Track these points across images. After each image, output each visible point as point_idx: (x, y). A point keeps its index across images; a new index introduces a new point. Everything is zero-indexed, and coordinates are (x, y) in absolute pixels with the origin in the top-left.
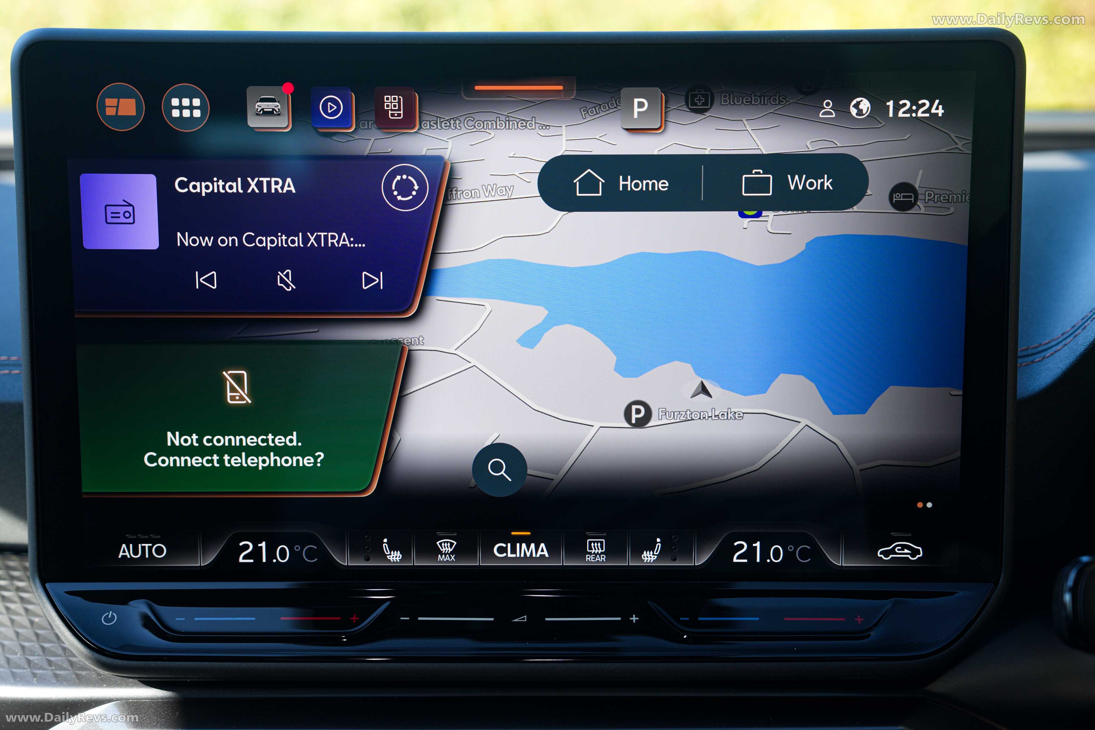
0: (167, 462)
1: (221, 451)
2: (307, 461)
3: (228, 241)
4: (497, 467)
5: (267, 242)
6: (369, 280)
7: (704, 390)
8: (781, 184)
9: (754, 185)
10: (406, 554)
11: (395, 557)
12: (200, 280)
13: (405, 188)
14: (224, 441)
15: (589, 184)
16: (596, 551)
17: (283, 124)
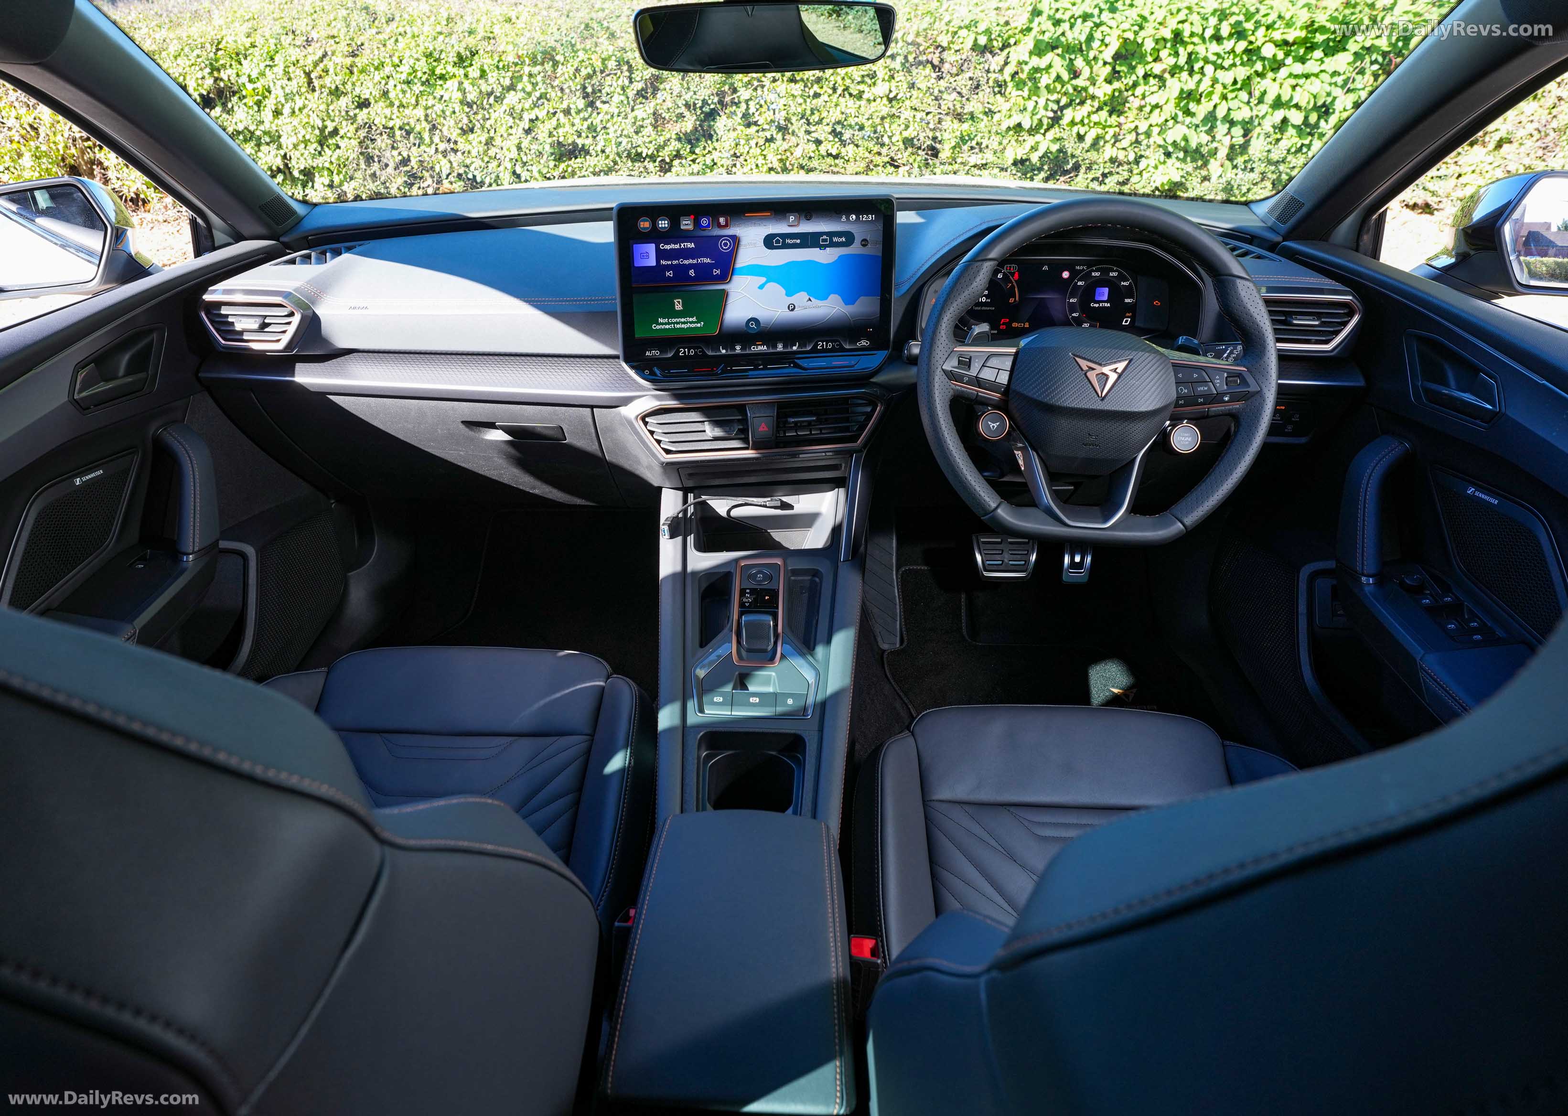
0: (658, 327)
1: (674, 323)
2: (699, 325)
3: (675, 262)
4: (752, 324)
5: (686, 262)
6: (716, 272)
7: (810, 300)
8: (831, 240)
9: (824, 240)
10: (727, 351)
11: (724, 351)
12: (667, 274)
13: (726, 244)
14: (674, 320)
15: (778, 241)
16: (780, 347)
17: (691, 227)
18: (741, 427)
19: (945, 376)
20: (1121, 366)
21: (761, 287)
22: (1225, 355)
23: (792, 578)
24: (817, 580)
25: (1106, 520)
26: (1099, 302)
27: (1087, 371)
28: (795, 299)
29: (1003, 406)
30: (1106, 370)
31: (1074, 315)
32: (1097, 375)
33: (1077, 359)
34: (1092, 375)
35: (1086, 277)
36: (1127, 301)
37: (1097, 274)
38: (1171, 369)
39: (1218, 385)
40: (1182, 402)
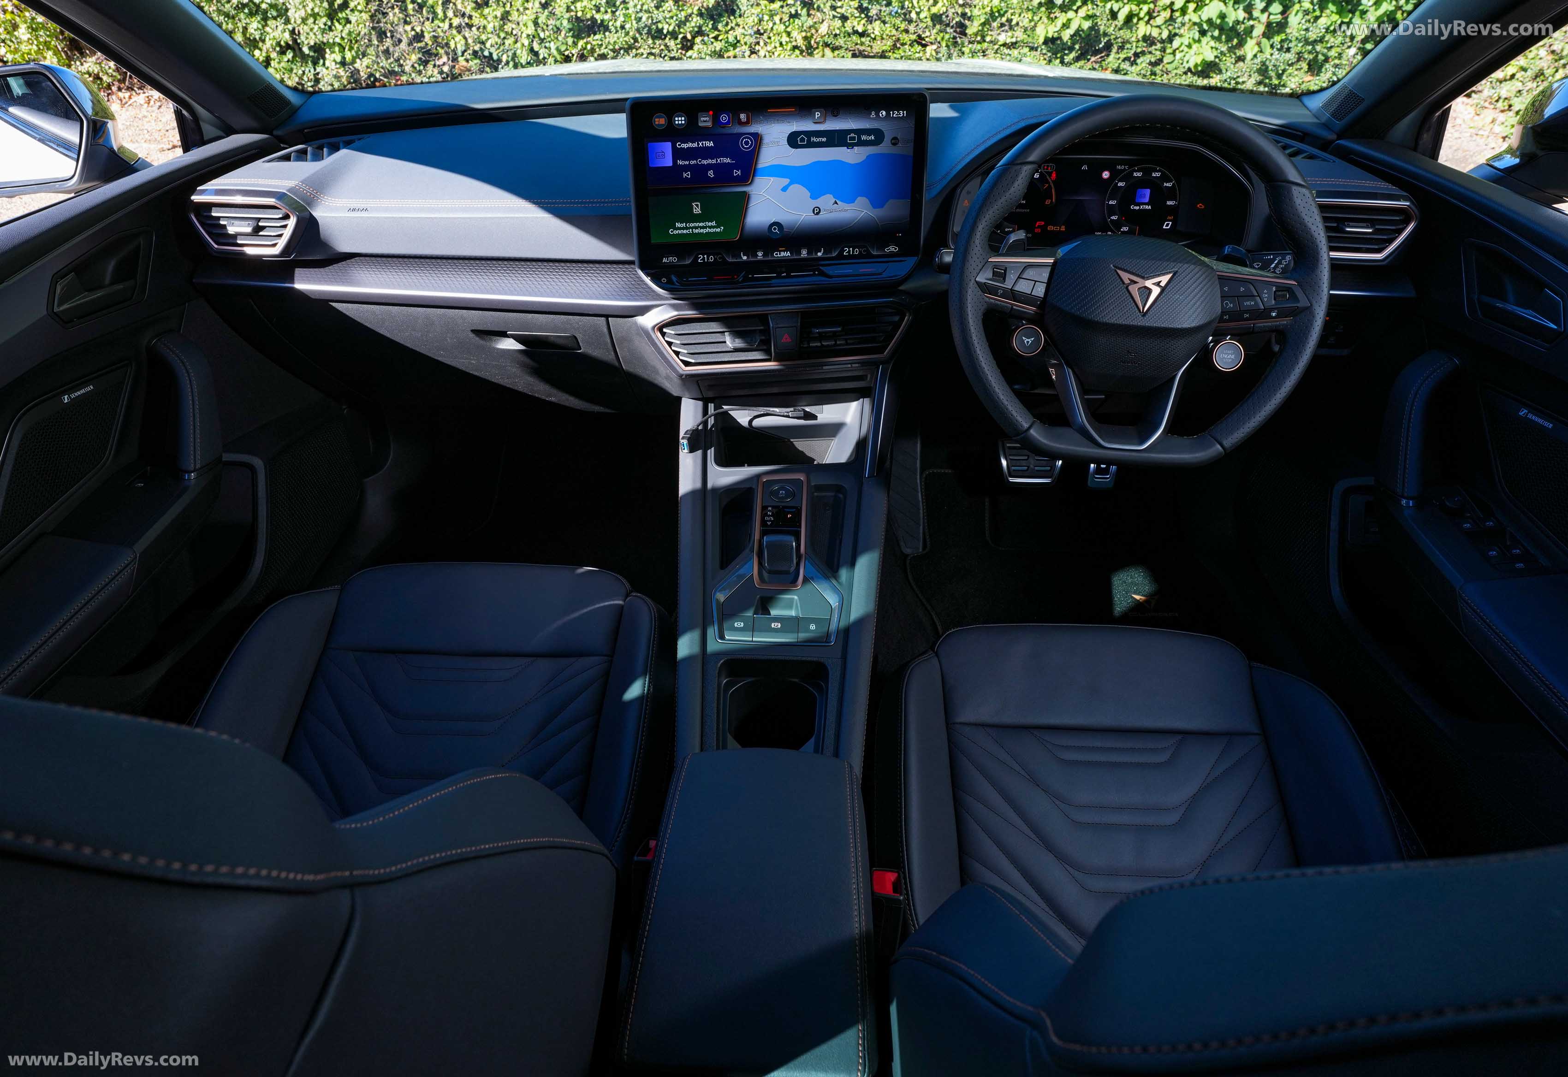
0: (676, 232)
1: (692, 228)
2: (718, 230)
3: (693, 162)
4: (775, 229)
5: (705, 162)
6: (736, 173)
7: (836, 203)
8: (859, 138)
9: (851, 138)
10: (748, 257)
11: (745, 258)
12: (685, 175)
13: (747, 143)
14: (692, 225)
15: (802, 140)
16: (804, 253)
17: (709, 124)
18: (763, 338)
19: (978, 288)
20: (1164, 279)
21: (784, 189)
22: (1273, 266)
23: (816, 494)
24: (841, 496)
25: (1142, 442)
26: (1139, 204)
27: (1129, 285)
28: (818, 202)
29: (1037, 320)
30: (1149, 283)
31: (1113, 218)
32: (1139, 289)
33: (1119, 272)
34: (1134, 289)
35: (1128, 177)
36: (1169, 203)
37: (1139, 174)
38: (1217, 282)
39: (1266, 300)
40: (1226, 317)
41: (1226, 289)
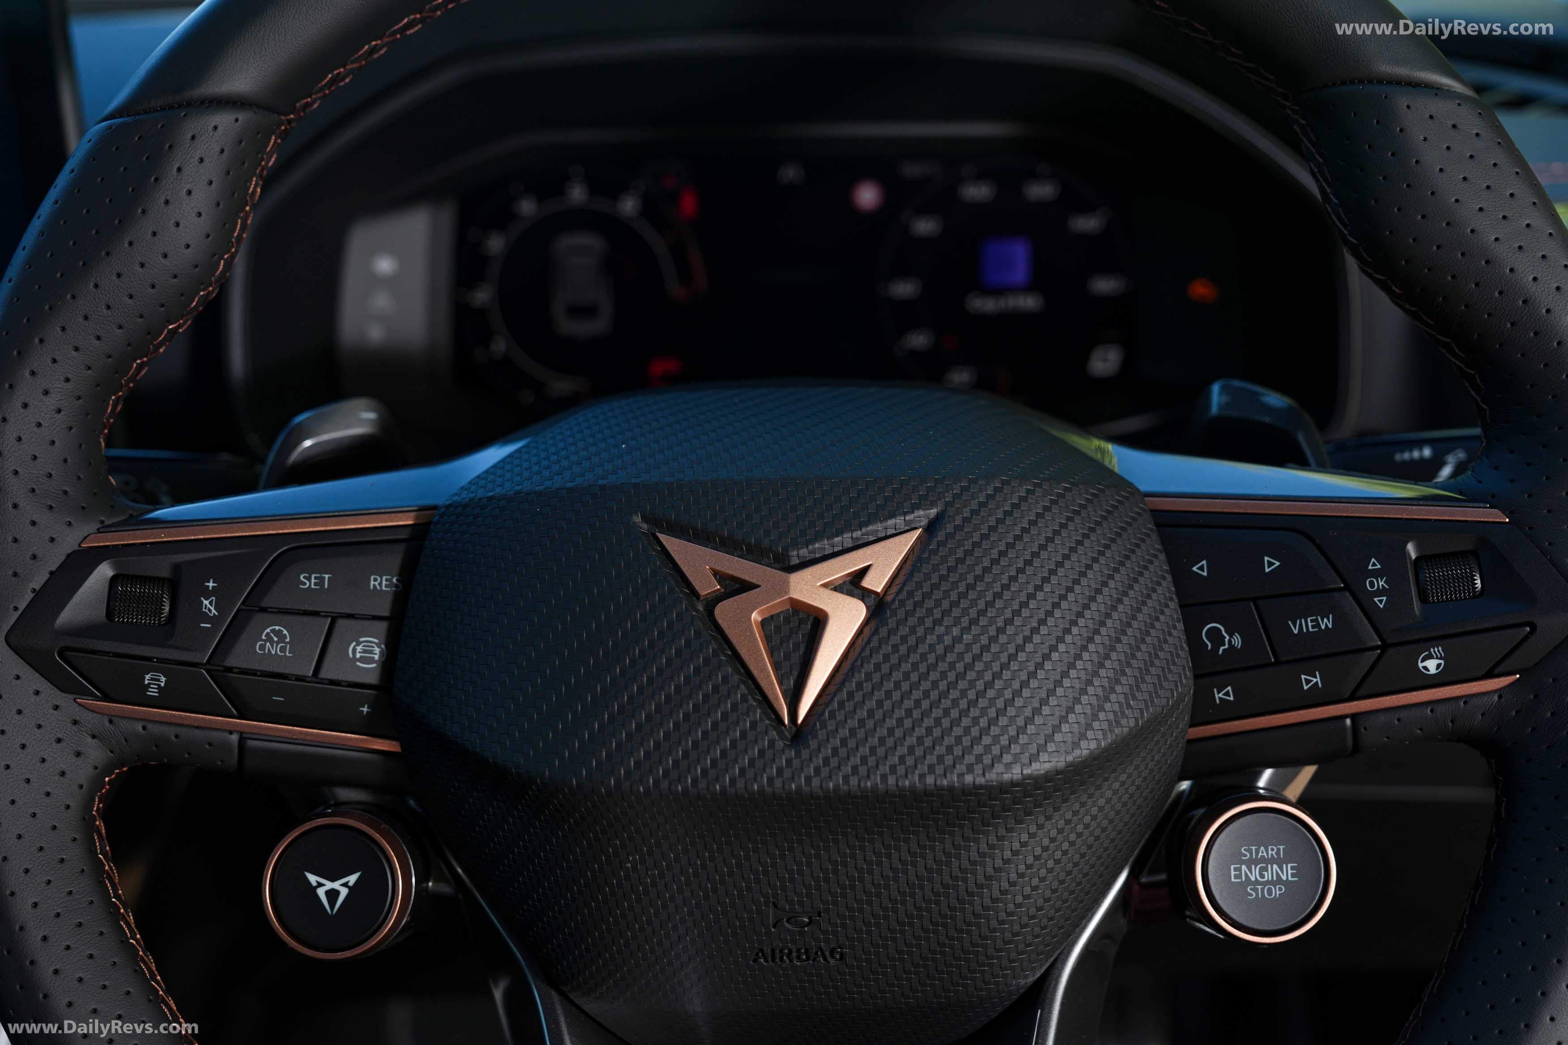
20: (884, 560)
26: (996, 293)
30: (811, 585)
31: (913, 342)
32: (762, 615)
33: (669, 542)
34: (740, 617)
35: (945, 202)
36: (1100, 285)
38: (1153, 543)
39: (1381, 602)
40: (1224, 695)
41: (1201, 568)
